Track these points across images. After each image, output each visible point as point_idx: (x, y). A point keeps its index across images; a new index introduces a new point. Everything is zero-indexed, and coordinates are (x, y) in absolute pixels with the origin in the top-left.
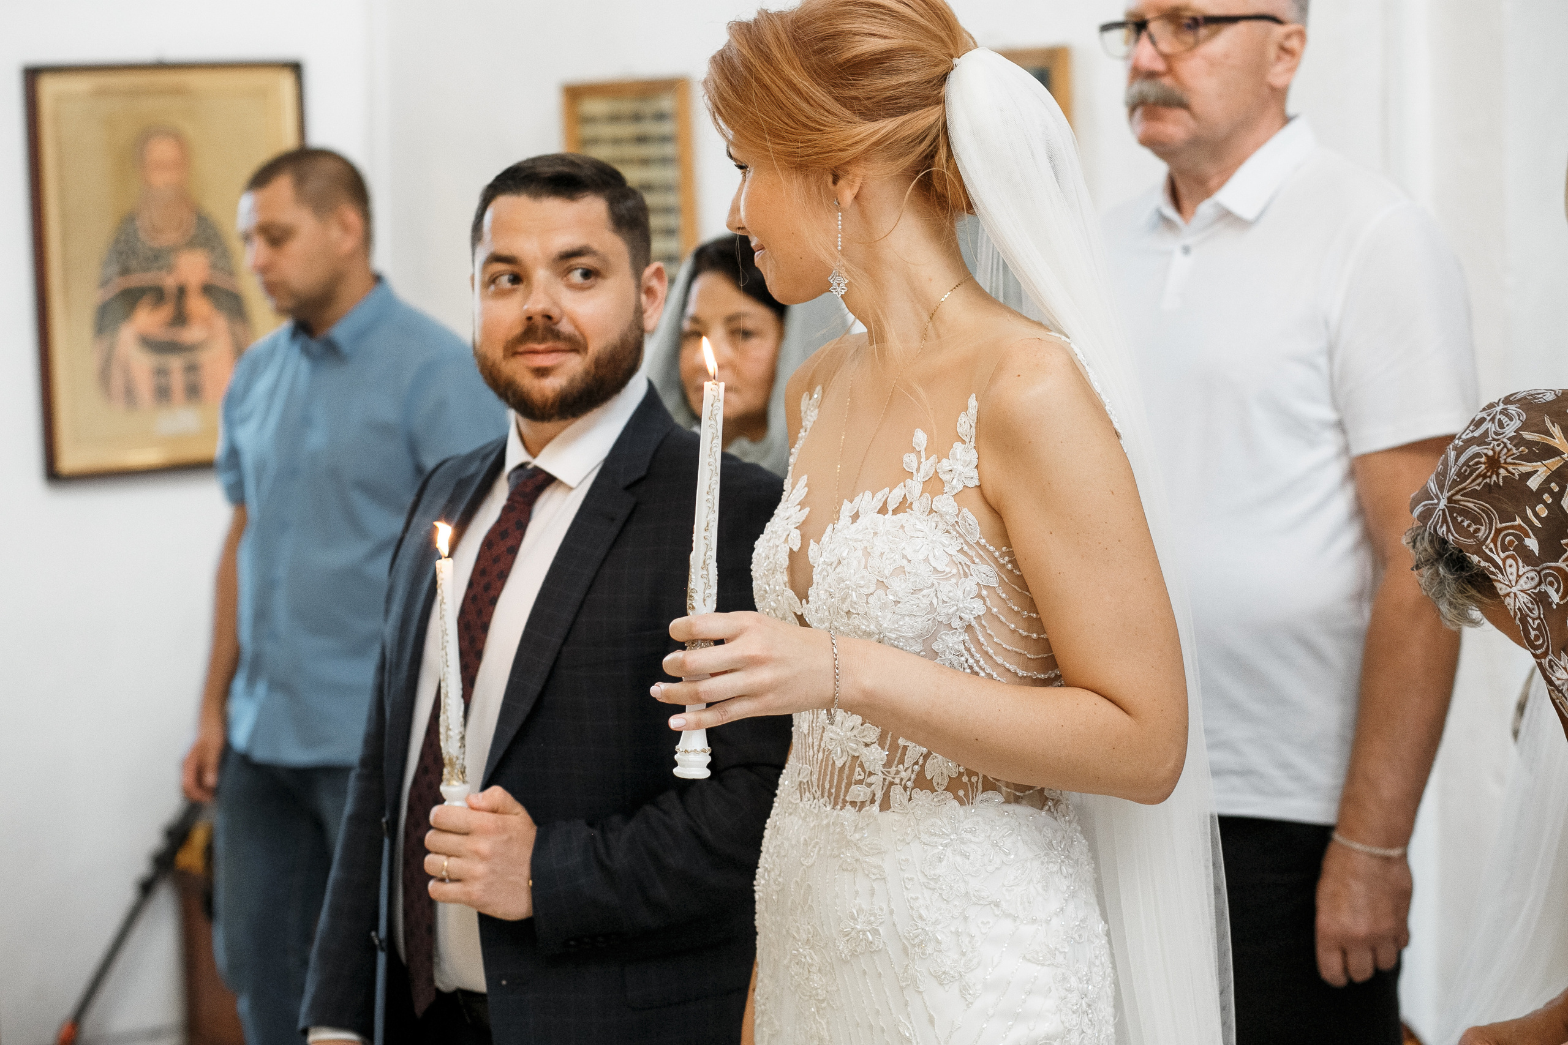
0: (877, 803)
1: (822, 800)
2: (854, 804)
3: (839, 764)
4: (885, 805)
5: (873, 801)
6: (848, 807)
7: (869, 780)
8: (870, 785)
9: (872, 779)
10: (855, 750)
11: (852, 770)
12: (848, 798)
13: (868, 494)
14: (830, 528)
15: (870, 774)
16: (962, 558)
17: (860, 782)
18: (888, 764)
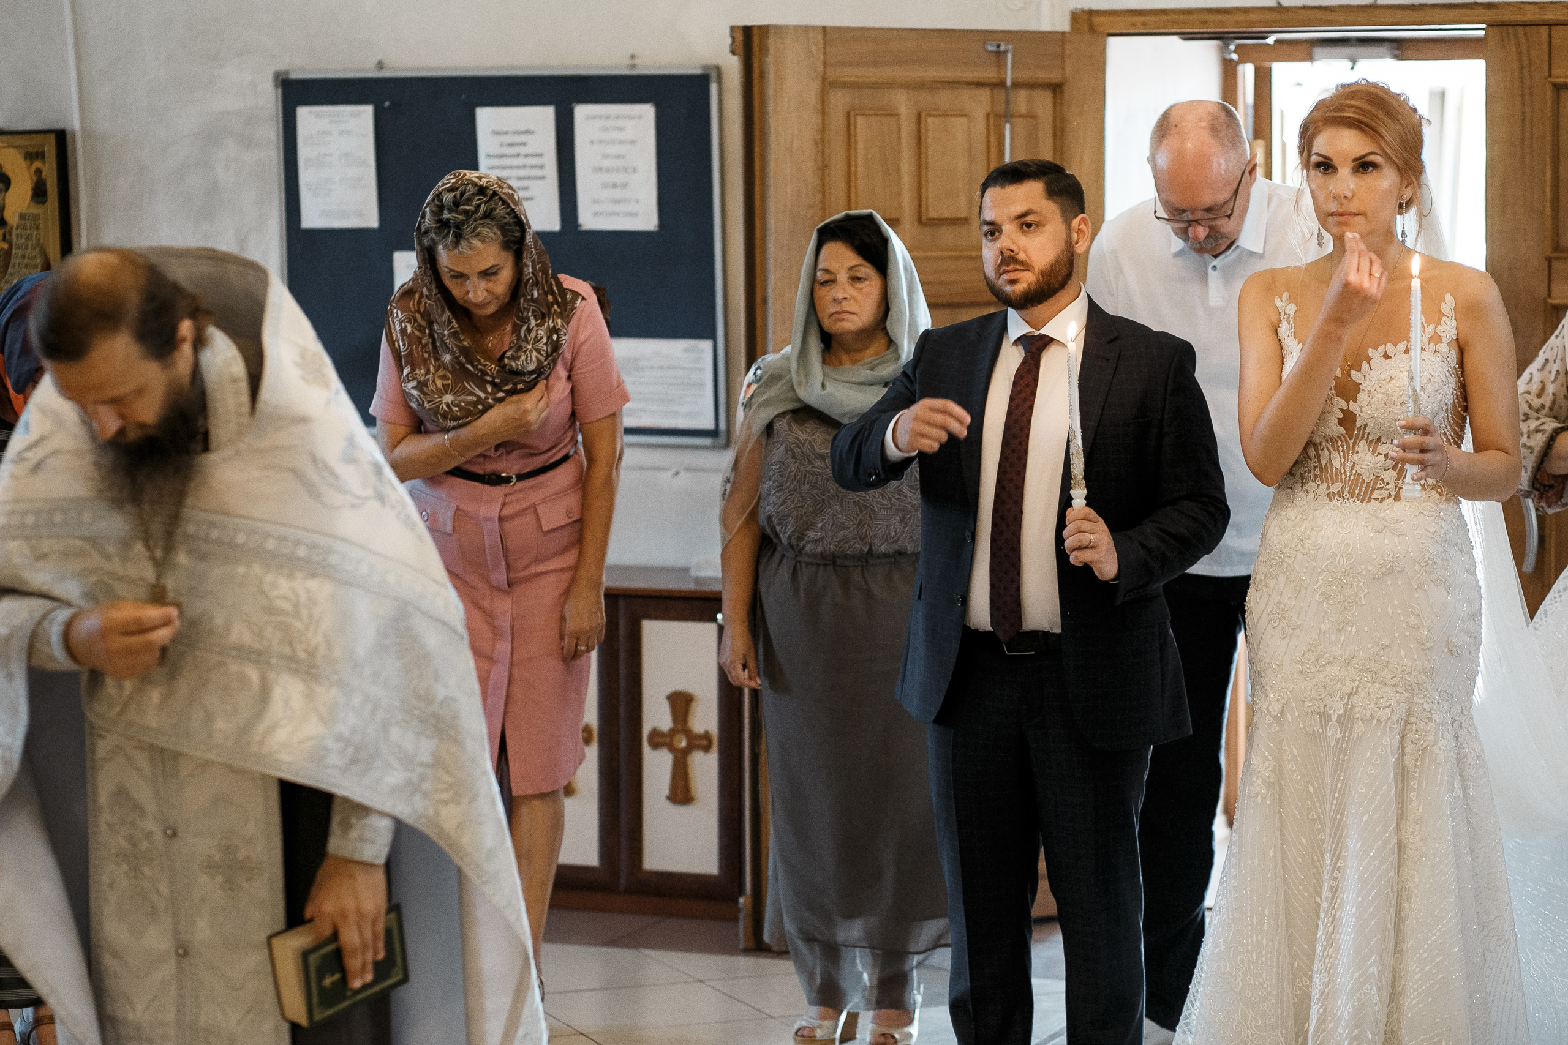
0: (1393, 497)
1: (1351, 500)
2: (1376, 499)
3: (1367, 480)
4: (1397, 498)
5: (1390, 496)
6: (1373, 501)
7: (1387, 487)
8: (1388, 489)
9: (1389, 486)
10: (1378, 473)
11: (1375, 483)
12: (1373, 497)
13: (1389, 346)
14: (1365, 363)
15: (1388, 484)
16: (1448, 374)
17: (1382, 488)
18: (1398, 479)
